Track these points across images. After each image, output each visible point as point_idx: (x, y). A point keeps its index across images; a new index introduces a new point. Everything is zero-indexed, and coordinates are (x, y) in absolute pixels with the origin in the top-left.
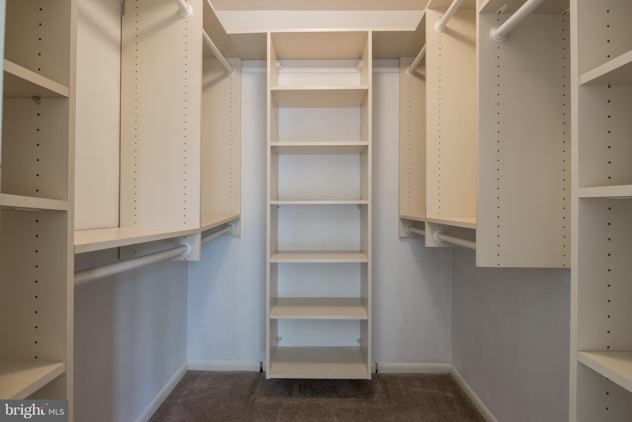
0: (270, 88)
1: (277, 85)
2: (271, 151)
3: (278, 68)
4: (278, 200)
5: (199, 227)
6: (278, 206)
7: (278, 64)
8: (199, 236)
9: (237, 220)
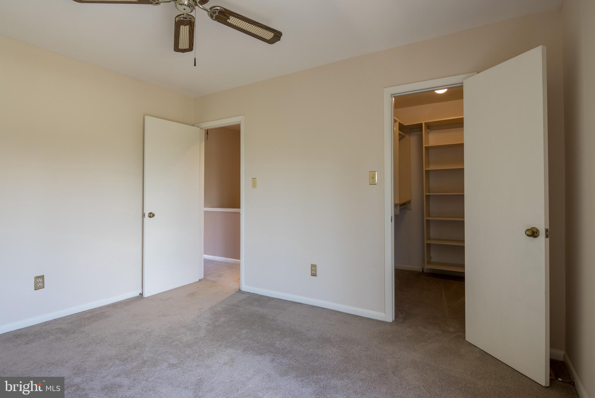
0: (424, 146)
1: (428, 144)
2: (425, 172)
3: (428, 132)
4: (429, 192)
5: (399, 203)
6: (429, 196)
7: (428, 131)
8: (399, 206)
9: (409, 202)
